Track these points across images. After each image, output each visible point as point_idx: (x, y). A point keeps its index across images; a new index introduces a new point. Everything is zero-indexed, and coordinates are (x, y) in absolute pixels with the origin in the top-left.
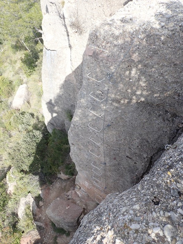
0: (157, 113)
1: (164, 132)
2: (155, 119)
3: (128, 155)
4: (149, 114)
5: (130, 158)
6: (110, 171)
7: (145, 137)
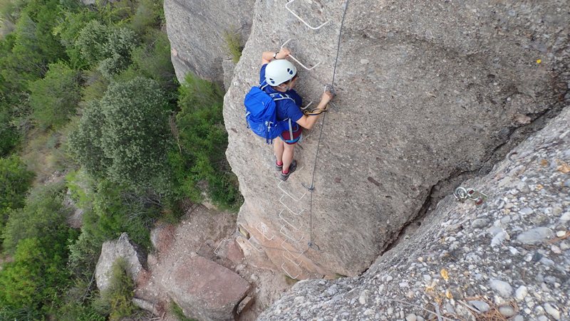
0: (465, 79)
1: (475, 130)
2: (458, 93)
3: (373, 175)
4: (443, 78)
5: (377, 184)
6: (323, 206)
7: (424, 136)
